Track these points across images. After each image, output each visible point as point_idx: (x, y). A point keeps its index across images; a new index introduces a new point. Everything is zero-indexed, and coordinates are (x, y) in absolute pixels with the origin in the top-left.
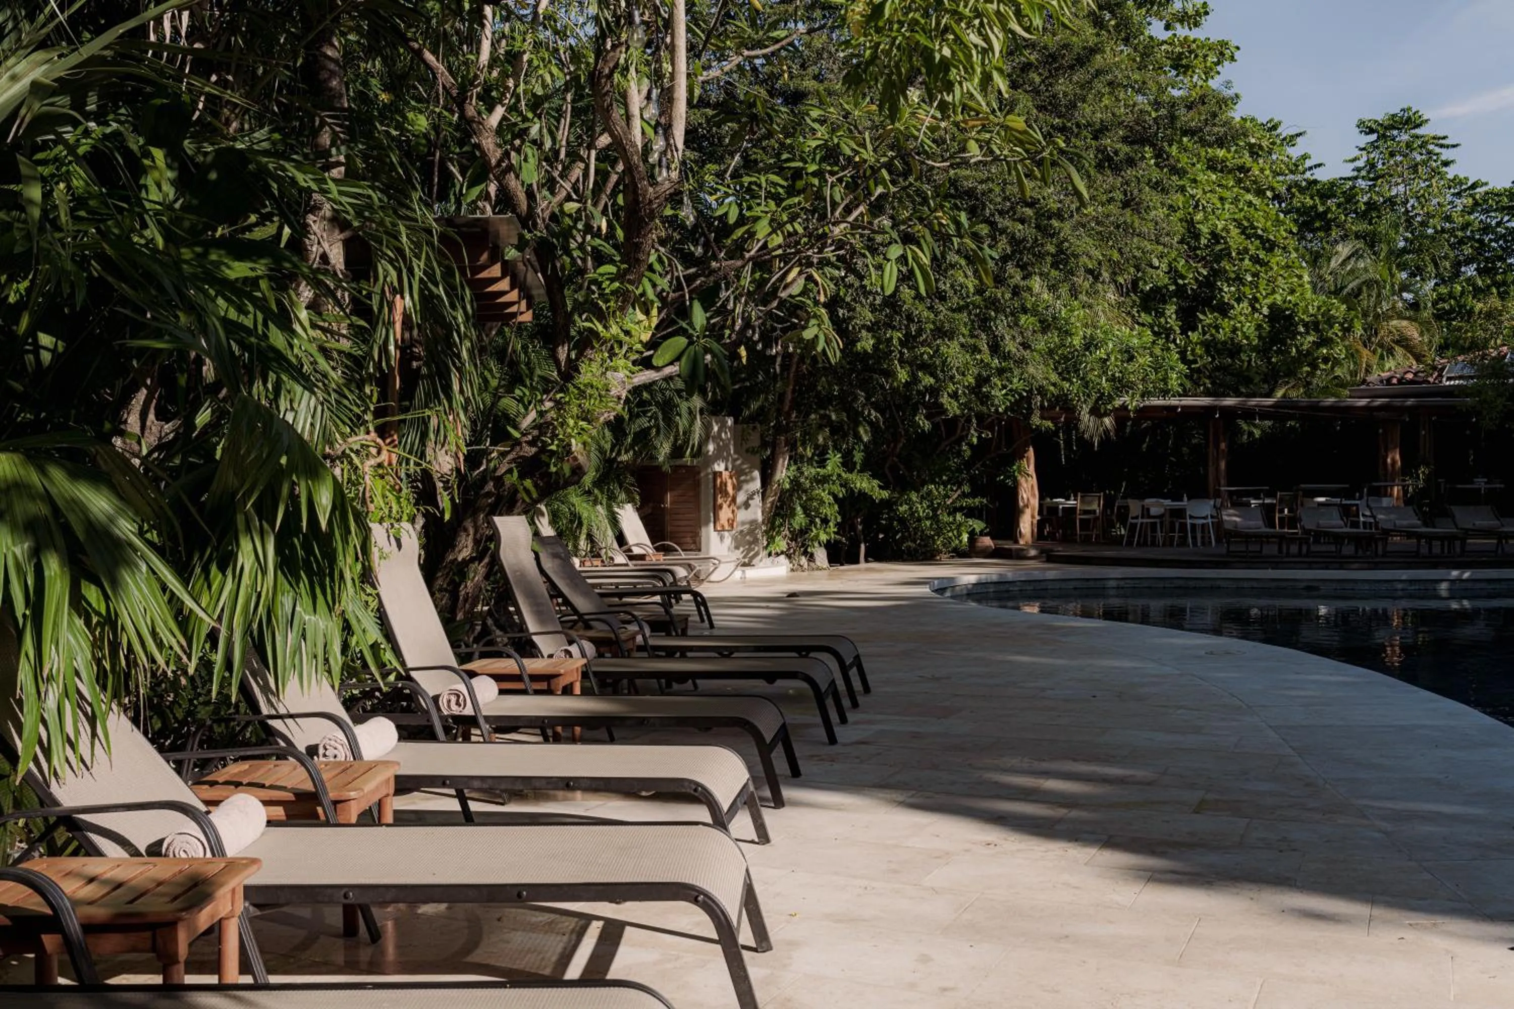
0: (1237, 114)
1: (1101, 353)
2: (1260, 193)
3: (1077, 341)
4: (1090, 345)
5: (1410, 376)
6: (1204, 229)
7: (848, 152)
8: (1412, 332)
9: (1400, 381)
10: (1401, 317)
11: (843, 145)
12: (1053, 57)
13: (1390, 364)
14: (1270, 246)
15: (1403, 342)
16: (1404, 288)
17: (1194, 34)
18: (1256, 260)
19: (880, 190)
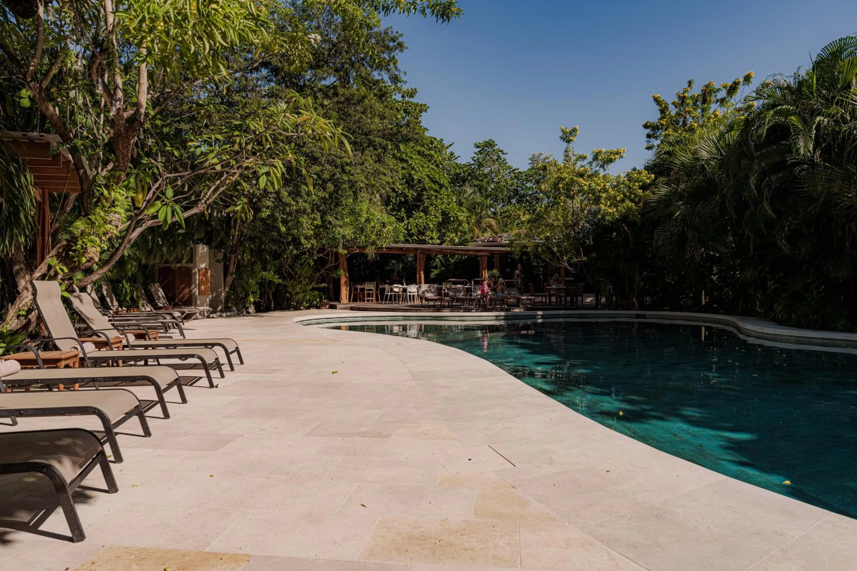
0: (427, 134)
1: (372, 224)
2: (437, 166)
3: (363, 220)
4: (368, 220)
5: (491, 239)
6: (415, 177)
7: (253, 128)
8: (493, 222)
9: (488, 242)
10: (489, 217)
11: (251, 124)
12: (348, 99)
13: (486, 235)
14: (441, 186)
15: (490, 226)
16: (491, 206)
17: (411, 100)
18: (436, 191)
19: (268, 146)
